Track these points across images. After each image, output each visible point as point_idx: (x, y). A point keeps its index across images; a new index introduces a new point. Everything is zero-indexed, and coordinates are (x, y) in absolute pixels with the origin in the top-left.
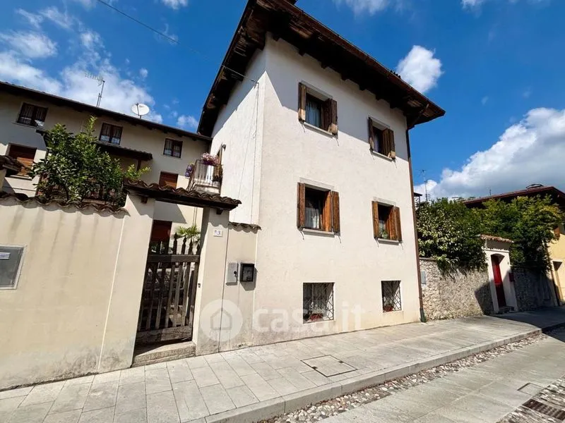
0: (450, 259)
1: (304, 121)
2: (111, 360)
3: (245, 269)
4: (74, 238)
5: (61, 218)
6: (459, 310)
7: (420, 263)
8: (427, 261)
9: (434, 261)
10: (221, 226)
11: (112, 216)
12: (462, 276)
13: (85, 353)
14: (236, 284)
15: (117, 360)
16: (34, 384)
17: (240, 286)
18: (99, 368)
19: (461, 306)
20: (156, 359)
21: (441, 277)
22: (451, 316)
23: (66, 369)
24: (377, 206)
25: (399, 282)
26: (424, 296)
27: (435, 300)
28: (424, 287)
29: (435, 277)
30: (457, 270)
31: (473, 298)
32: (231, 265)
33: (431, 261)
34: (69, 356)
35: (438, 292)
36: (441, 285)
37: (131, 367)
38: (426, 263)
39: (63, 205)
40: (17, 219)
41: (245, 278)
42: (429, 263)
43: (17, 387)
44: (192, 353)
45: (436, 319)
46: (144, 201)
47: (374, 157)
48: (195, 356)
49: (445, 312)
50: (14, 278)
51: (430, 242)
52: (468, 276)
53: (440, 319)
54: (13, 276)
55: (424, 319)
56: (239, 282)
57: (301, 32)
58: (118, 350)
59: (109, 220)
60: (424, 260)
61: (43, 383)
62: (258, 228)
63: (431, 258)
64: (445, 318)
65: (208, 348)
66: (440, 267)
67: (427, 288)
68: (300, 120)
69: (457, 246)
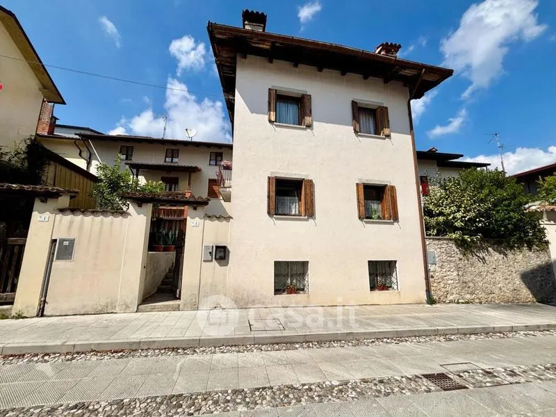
0: (471, 236)
1: (273, 122)
2: (124, 307)
3: (218, 250)
4: (100, 232)
5: (93, 220)
6: (491, 296)
7: (427, 243)
8: (439, 239)
9: (451, 240)
10: (197, 218)
11: (121, 217)
12: (497, 256)
13: (109, 301)
14: (212, 261)
15: (127, 307)
16: (84, 314)
17: (215, 263)
18: (117, 310)
19: (497, 291)
20: (152, 310)
21: (461, 256)
22: (477, 301)
23: (100, 308)
24: (362, 187)
25: (395, 262)
26: (432, 277)
27: (450, 282)
28: (431, 268)
29: (450, 257)
30: (490, 249)
31: (518, 282)
32: (207, 247)
33: (445, 239)
34: (100, 301)
35: (455, 273)
36: (460, 266)
37: (136, 312)
38: (436, 242)
39: (93, 212)
40: (71, 222)
41: (218, 257)
42: (441, 242)
43: (76, 315)
44: (178, 308)
45: (451, 302)
46: (140, 206)
47: (360, 138)
48: (179, 310)
49: (468, 296)
50: (71, 255)
51: (441, 219)
52: (510, 256)
53: (458, 303)
54: (71, 254)
55: (431, 301)
56: (214, 260)
57: (261, 46)
58: (128, 301)
59: (118, 220)
60: (433, 239)
61: (88, 314)
62: (230, 218)
63: (447, 237)
64: (467, 303)
65: (189, 305)
66: (458, 246)
67: (439, 269)
68: (270, 121)
69: (480, 221)
